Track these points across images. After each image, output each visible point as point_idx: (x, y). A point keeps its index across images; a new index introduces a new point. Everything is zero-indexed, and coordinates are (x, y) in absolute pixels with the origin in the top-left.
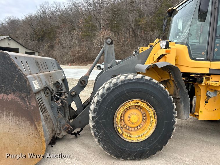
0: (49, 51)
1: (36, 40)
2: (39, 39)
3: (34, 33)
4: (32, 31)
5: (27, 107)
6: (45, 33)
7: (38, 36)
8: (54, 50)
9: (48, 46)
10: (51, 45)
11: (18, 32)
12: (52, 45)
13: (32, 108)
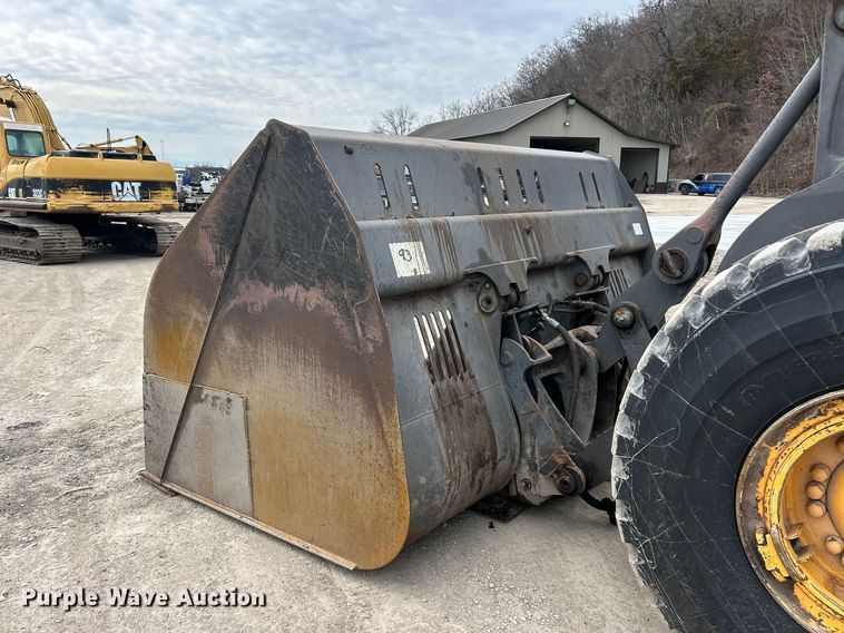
0: (720, 136)
1: (670, 97)
2: (685, 86)
3: (668, 65)
4: (661, 60)
5: (357, 343)
6: (713, 57)
7: (679, 76)
8: (745, 132)
9: (721, 116)
10: (731, 109)
11: (606, 74)
12: (738, 109)
13: (371, 349)
